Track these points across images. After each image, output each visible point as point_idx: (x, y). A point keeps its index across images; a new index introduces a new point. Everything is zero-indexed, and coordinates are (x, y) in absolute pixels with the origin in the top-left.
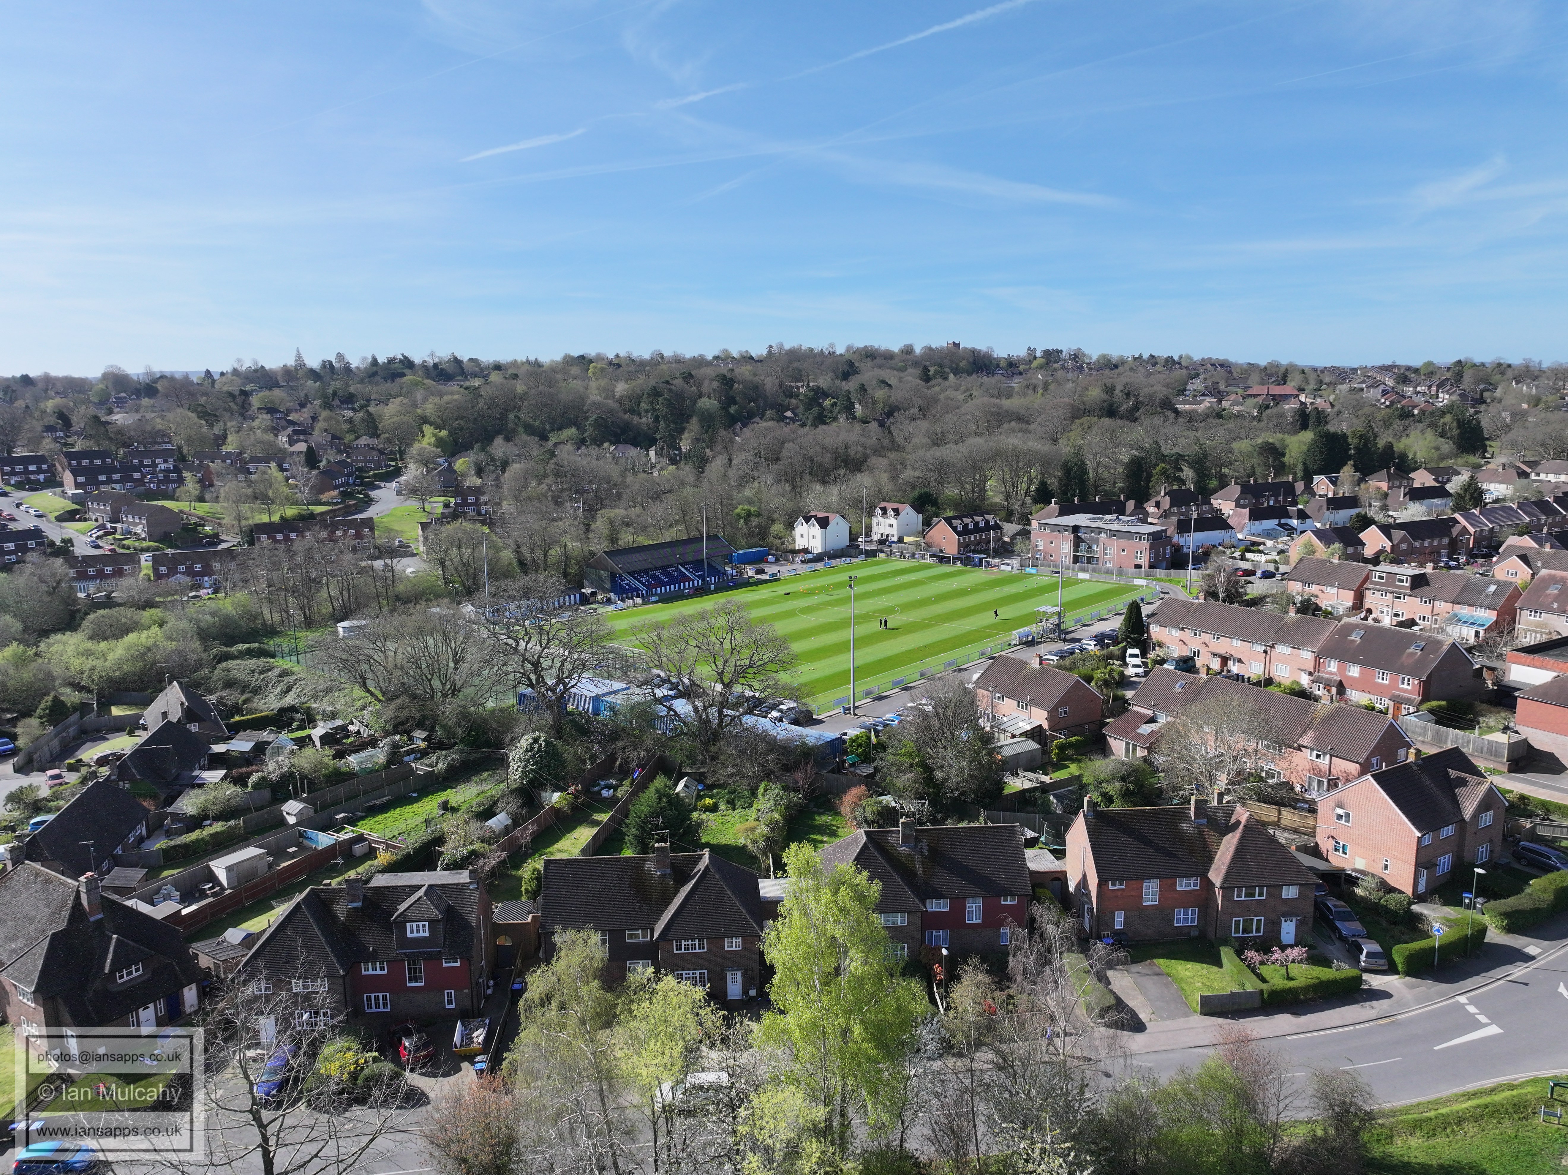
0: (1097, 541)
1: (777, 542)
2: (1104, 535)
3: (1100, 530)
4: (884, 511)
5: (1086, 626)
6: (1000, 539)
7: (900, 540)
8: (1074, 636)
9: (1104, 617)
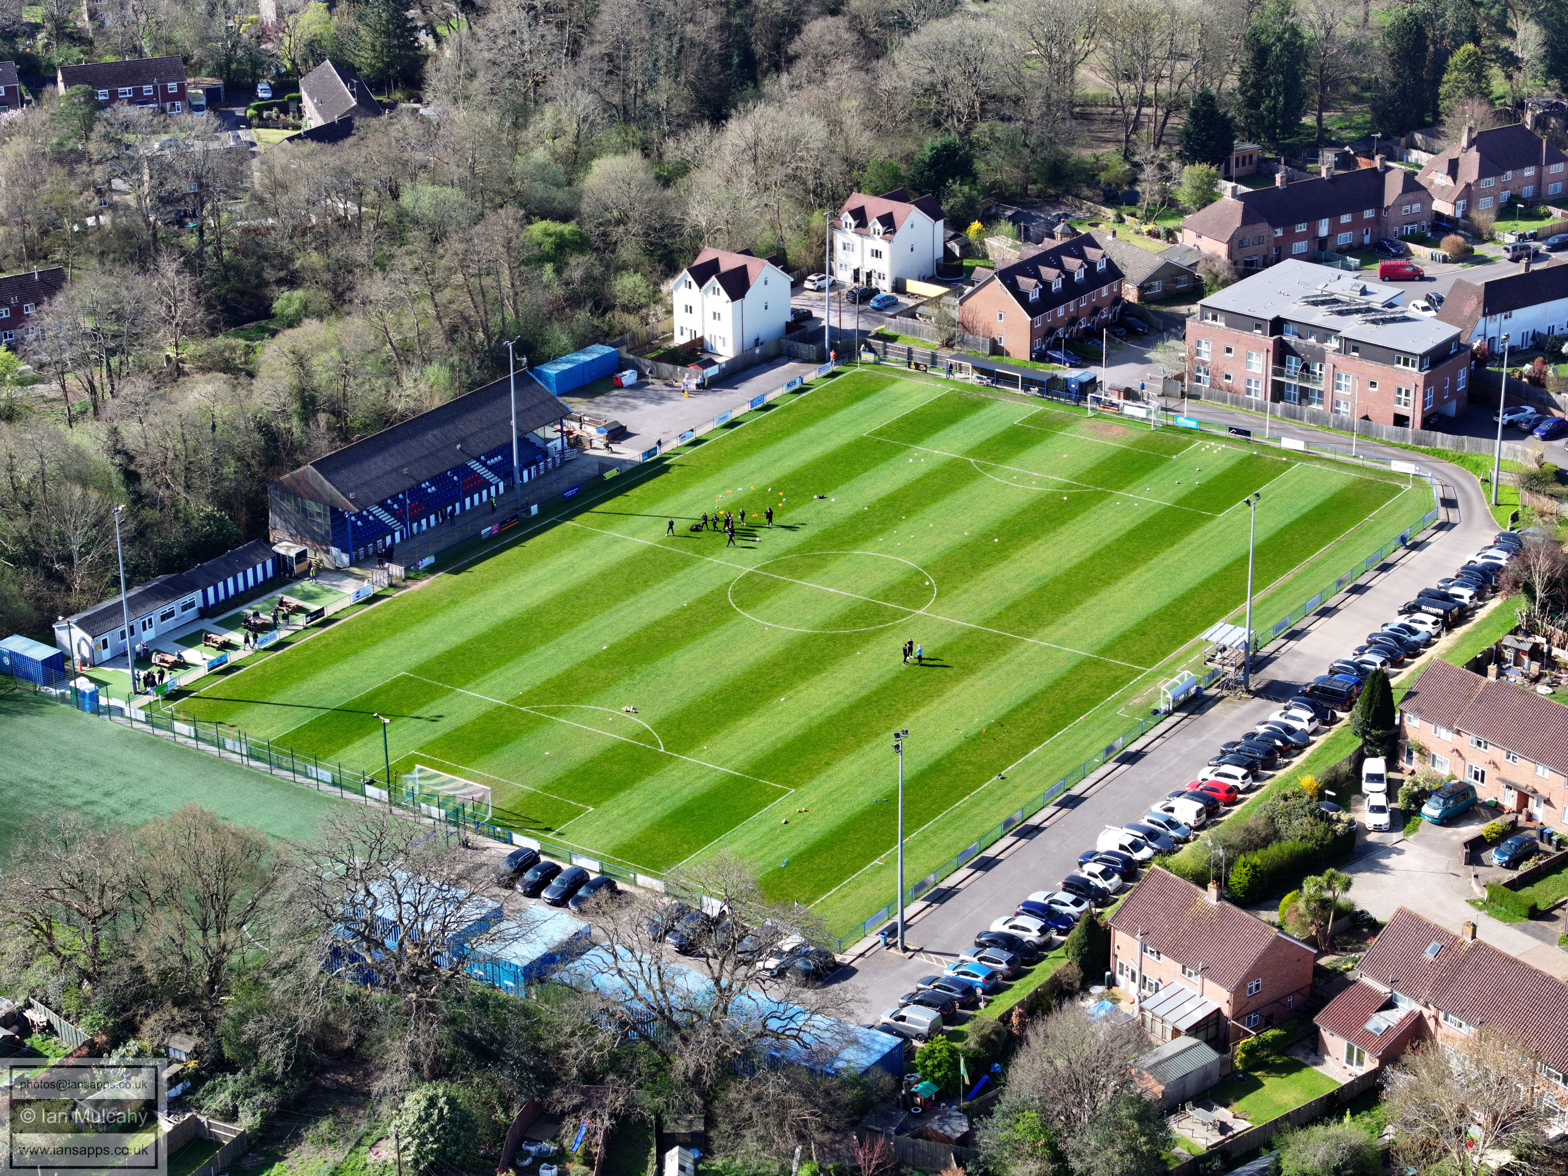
0: (1321, 356)
1: (631, 321)
2: (1334, 344)
3: (1326, 333)
4: (860, 216)
5: (1295, 635)
6: (1117, 299)
7: (899, 287)
8: (1272, 673)
9: (1331, 603)
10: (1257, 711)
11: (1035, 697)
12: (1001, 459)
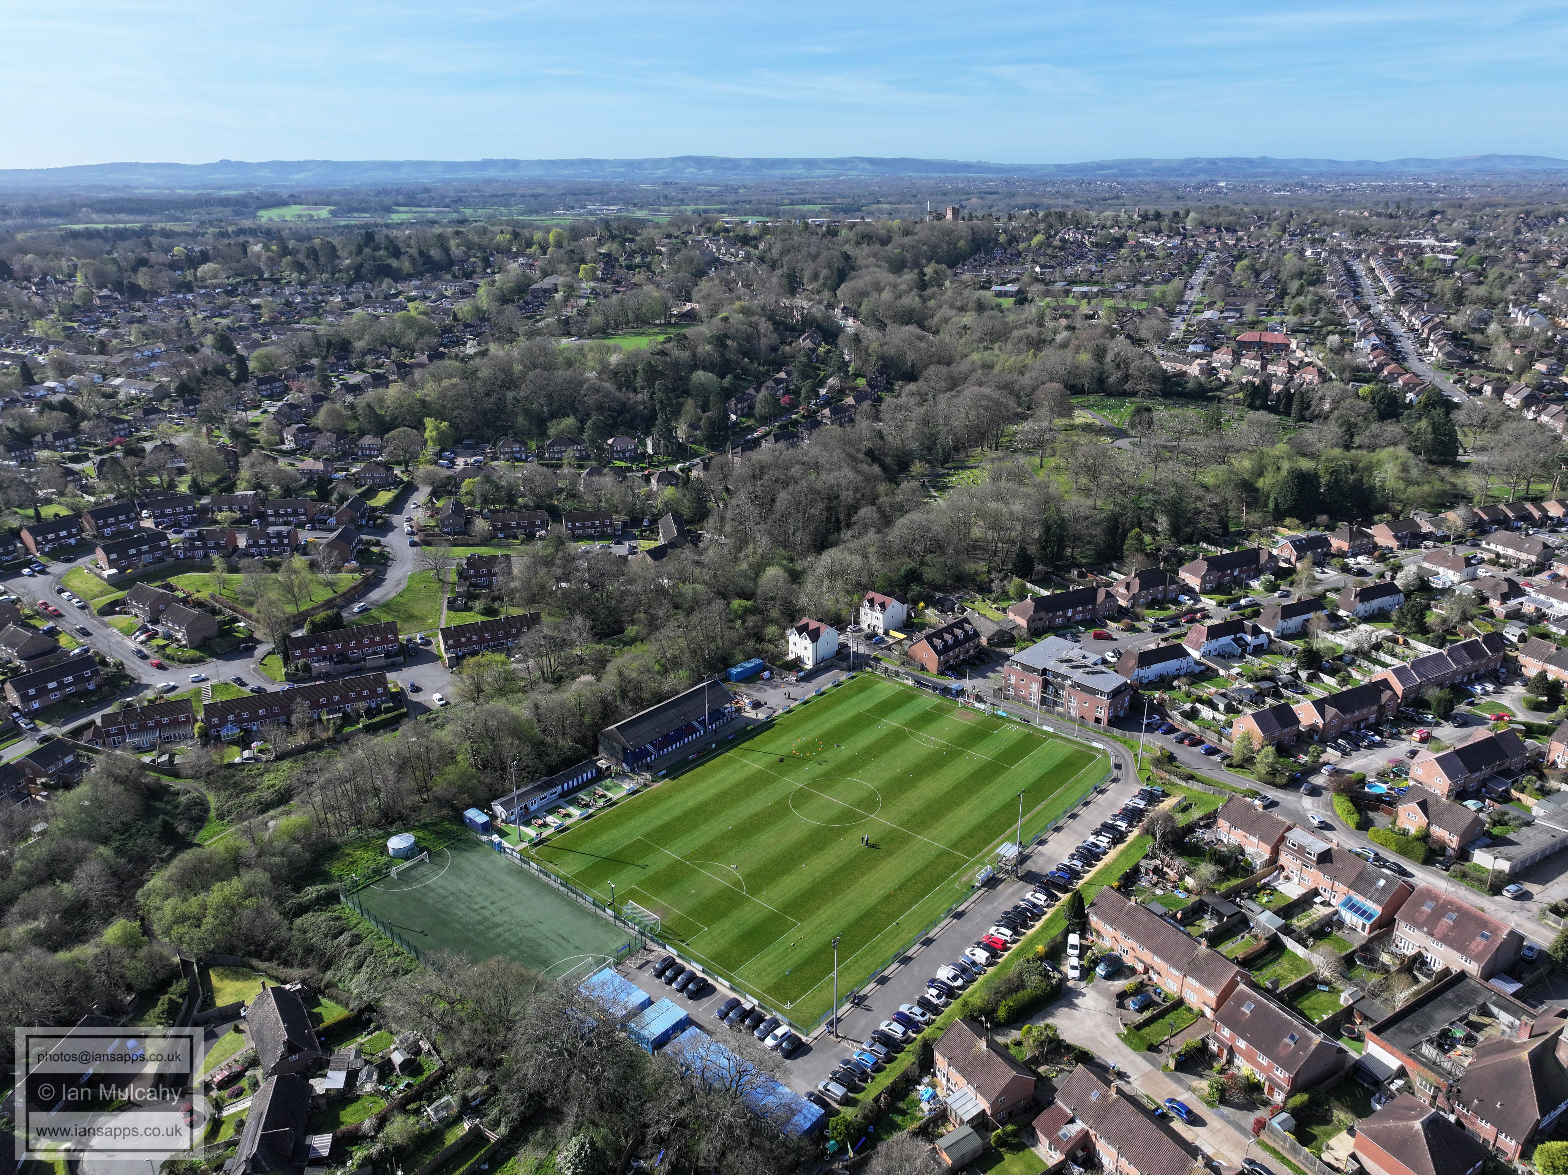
0: (1063, 687)
1: (771, 647)
2: (1069, 682)
5: (1042, 842)
6: (978, 645)
7: (886, 633)
8: (1030, 865)
9: (1059, 824)
10: (1021, 889)
11: (918, 873)
12: (918, 729)
